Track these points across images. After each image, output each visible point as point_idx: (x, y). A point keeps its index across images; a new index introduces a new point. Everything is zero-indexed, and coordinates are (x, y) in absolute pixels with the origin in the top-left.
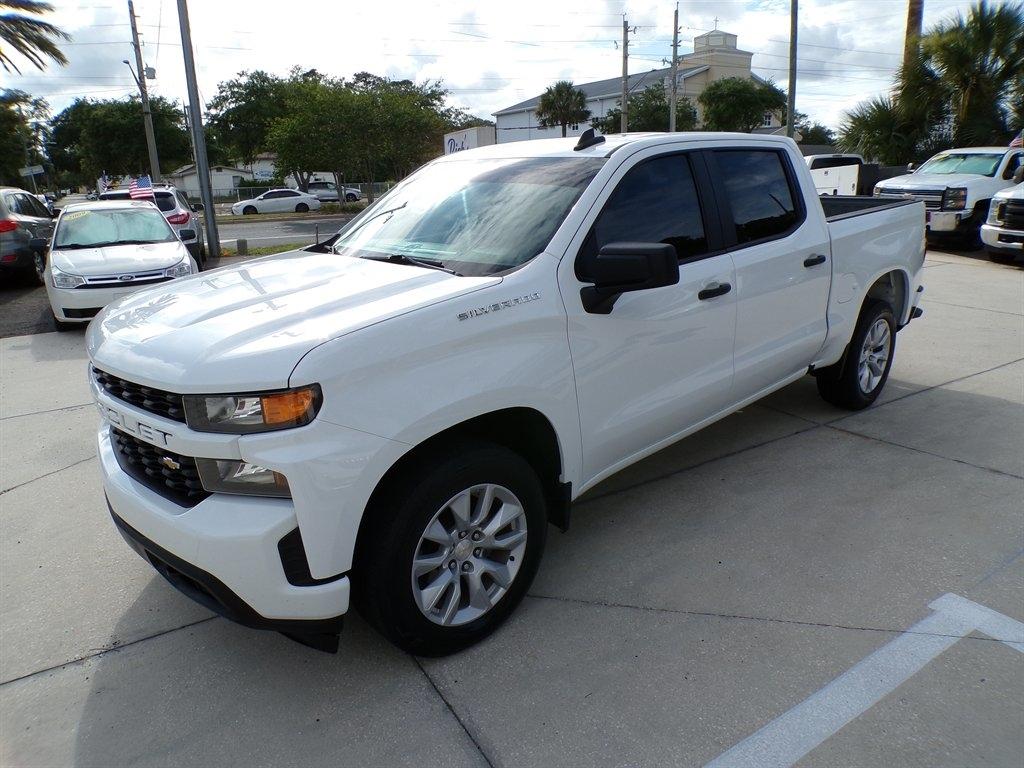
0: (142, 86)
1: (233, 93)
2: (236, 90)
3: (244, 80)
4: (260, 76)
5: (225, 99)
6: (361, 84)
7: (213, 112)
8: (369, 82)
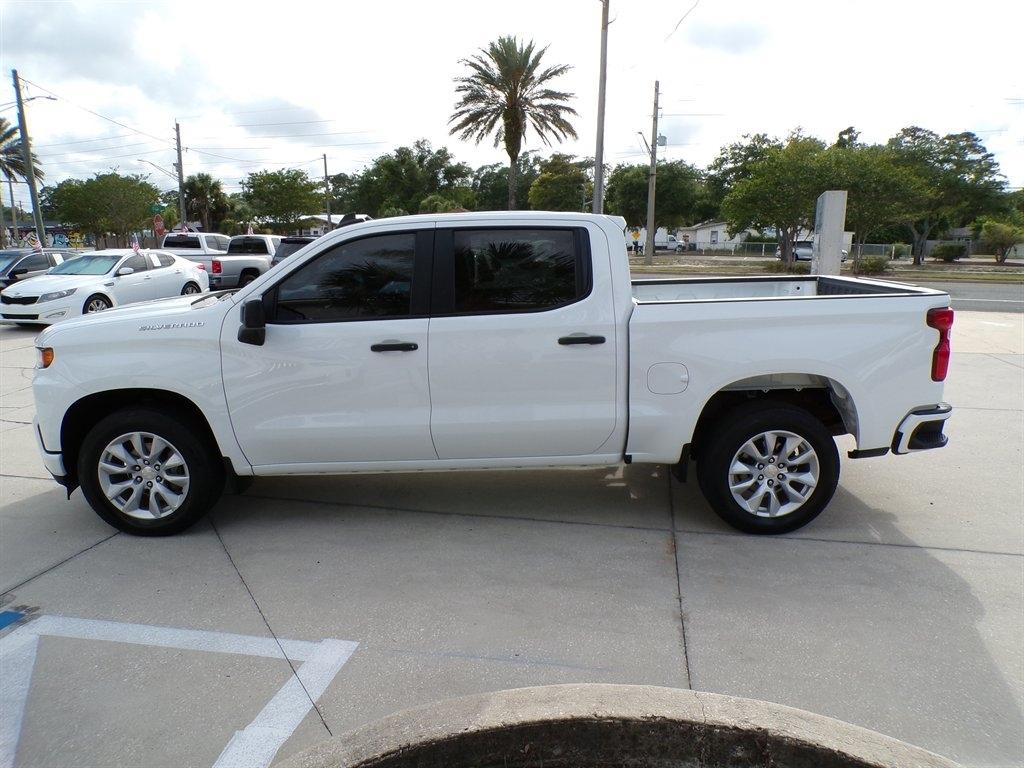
0: (653, 154)
1: (734, 154)
2: (737, 151)
3: (747, 143)
4: (762, 139)
5: (725, 160)
6: (908, 139)
7: (712, 172)
8: (919, 137)
